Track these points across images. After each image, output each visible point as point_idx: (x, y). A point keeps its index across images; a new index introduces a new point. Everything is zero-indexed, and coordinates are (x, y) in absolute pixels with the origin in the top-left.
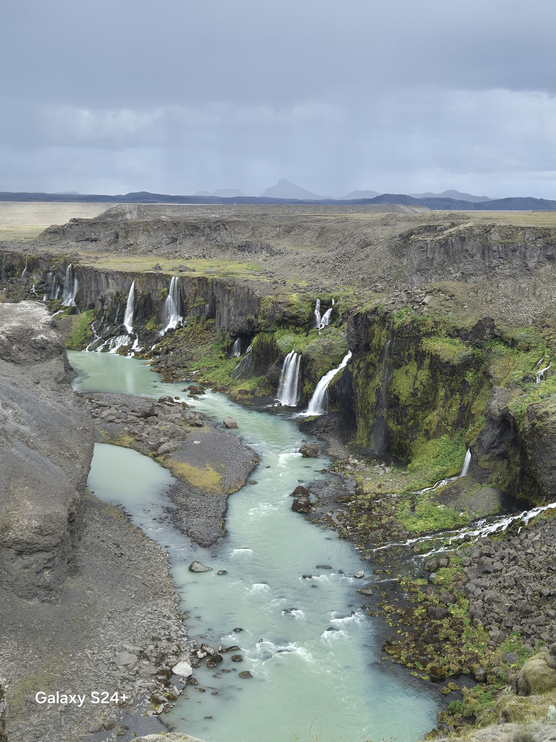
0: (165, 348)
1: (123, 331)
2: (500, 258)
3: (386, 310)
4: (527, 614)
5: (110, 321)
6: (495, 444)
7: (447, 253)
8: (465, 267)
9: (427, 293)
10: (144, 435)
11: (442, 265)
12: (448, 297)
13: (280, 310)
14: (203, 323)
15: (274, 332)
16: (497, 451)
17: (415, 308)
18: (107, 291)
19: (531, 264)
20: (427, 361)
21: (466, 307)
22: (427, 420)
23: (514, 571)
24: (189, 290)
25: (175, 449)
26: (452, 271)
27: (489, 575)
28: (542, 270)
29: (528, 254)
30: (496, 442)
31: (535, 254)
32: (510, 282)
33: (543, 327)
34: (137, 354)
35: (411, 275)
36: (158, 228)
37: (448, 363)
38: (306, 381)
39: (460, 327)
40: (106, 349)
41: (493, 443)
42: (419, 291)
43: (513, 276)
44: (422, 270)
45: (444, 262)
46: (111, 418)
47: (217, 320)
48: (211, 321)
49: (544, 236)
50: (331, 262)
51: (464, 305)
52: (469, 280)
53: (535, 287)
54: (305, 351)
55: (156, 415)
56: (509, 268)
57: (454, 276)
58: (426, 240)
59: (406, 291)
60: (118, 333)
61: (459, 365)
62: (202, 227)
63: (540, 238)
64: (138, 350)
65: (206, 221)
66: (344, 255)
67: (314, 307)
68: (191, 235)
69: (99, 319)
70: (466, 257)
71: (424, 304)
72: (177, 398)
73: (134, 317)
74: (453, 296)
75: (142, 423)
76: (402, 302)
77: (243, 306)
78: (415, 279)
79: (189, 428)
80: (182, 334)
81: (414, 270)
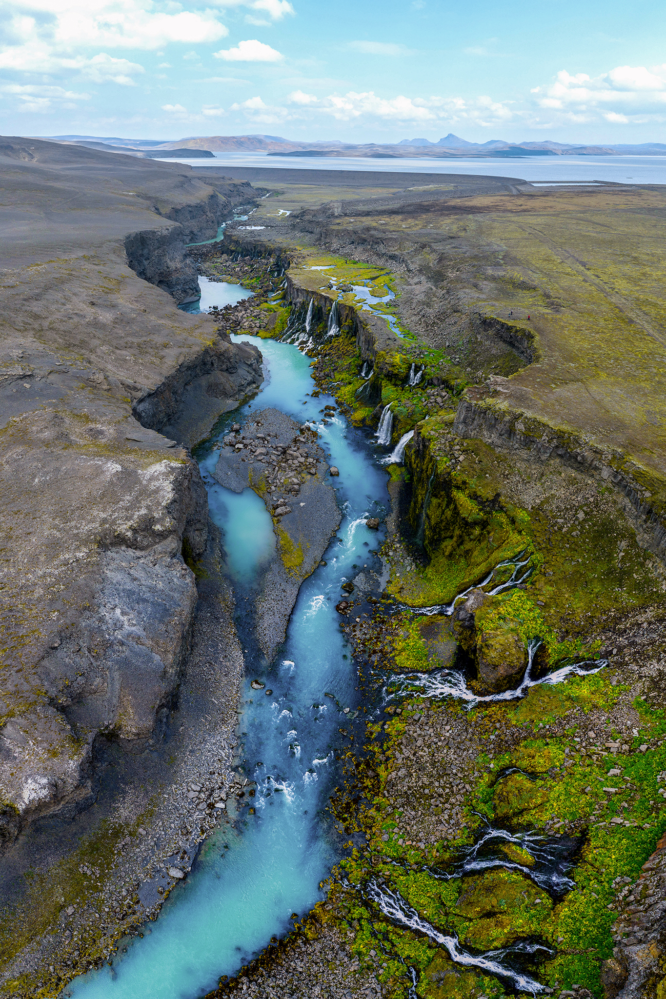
0: (325, 351)
2: (521, 444)
7: (484, 419)
9: (463, 451)
10: (273, 488)
11: (480, 426)
12: (477, 461)
14: (349, 339)
17: (452, 461)
19: (544, 458)
20: (452, 507)
21: (488, 475)
22: (444, 544)
24: (344, 313)
25: (286, 513)
26: (486, 436)
28: (551, 463)
29: (542, 451)
34: (309, 350)
37: (464, 518)
38: (395, 431)
39: (479, 493)
42: (458, 447)
43: (528, 461)
46: (260, 457)
48: (353, 339)
53: (542, 475)
56: (527, 454)
64: (310, 347)
67: (410, 368)
68: (362, 244)
70: (497, 433)
71: (459, 461)
73: (312, 319)
74: (481, 461)
75: (277, 469)
76: (445, 451)
77: (369, 345)
78: (460, 426)
79: (305, 475)
80: (337, 343)
81: (460, 420)
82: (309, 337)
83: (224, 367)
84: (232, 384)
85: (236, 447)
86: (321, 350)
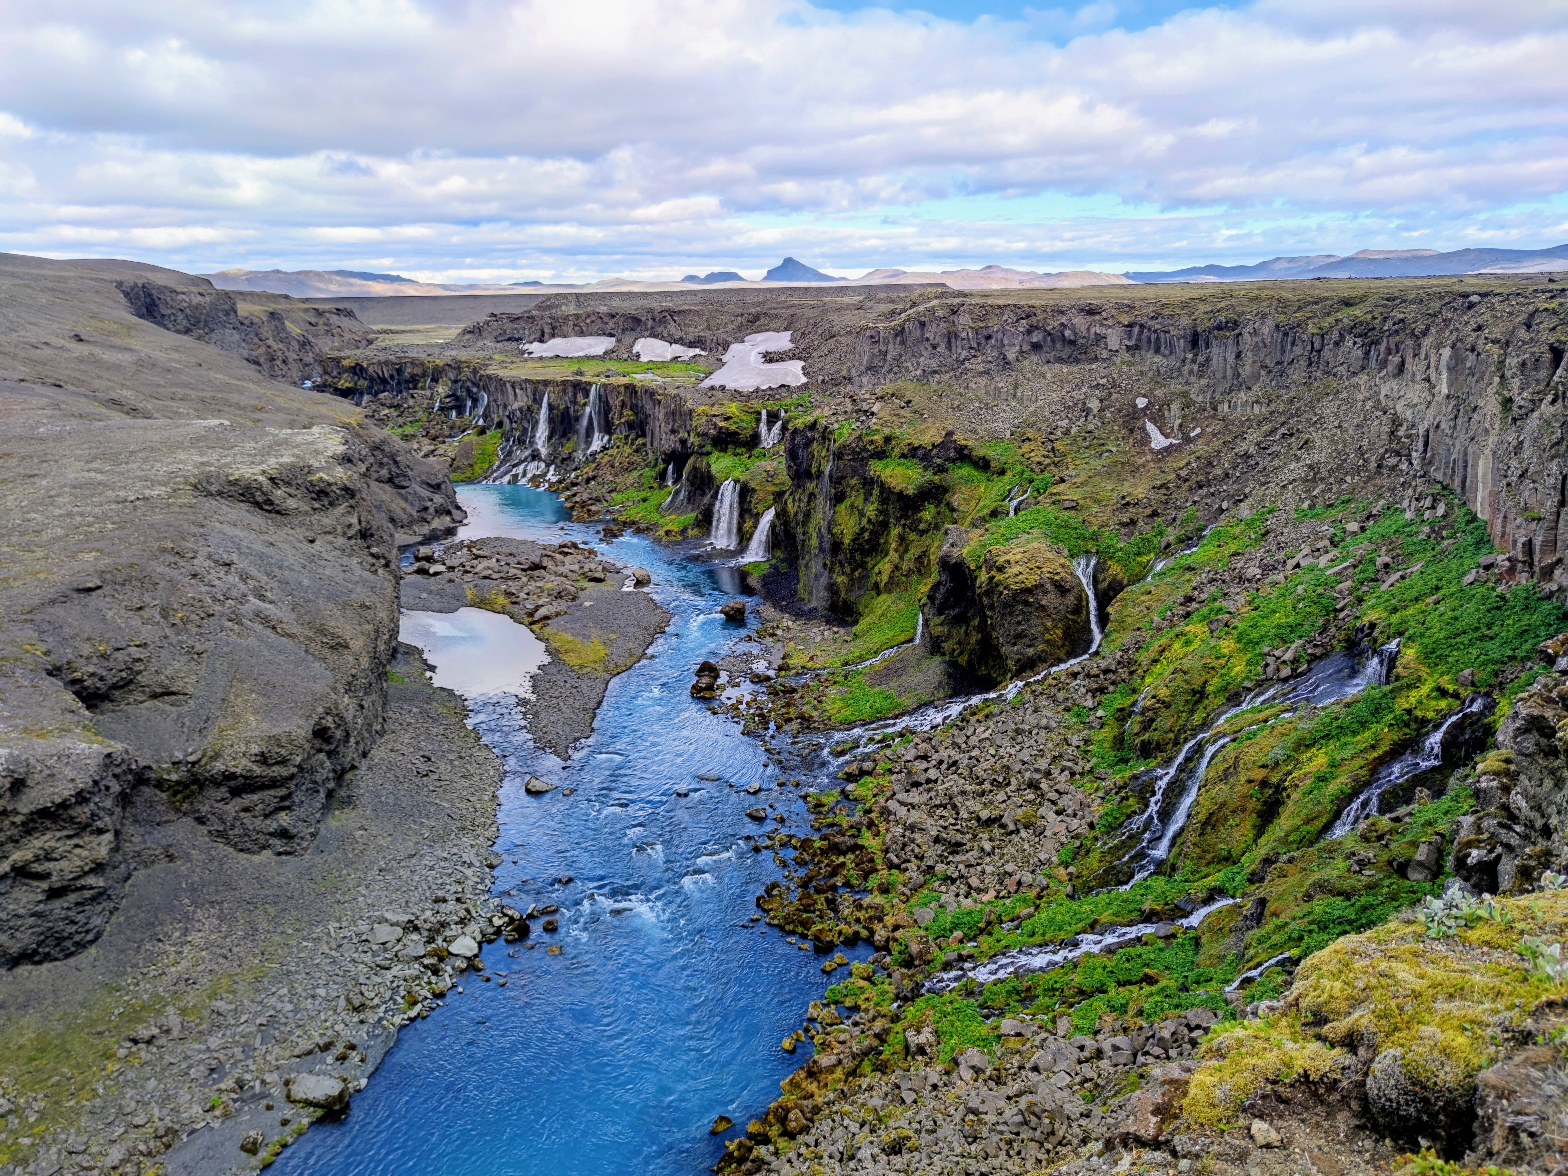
0: (585, 476)
2: (970, 348)
3: (826, 424)
4: (956, 848)
6: (949, 603)
7: (903, 343)
8: (926, 362)
9: (877, 399)
10: (522, 595)
11: (897, 359)
12: (903, 404)
13: (715, 425)
14: (632, 444)
15: (709, 454)
16: (952, 613)
17: (861, 419)
18: (515, 406)
19: (1011, 356)
20: (876, 491)
21: (926, 416)
22: (876, 570)
23: (953, 783)
24: (615, 402)
25: (558, 614)
26: (911, 368)
27: (921, 789)
28: (1026, 363)
29: (1006, 342)
30: (951, 600)
31: (1016, 342)
32: (983, 381)
33: (1023, 441)
34: (551, 484)
35: (860, 375)
37: (901, 492)
38: (747, 516)
39: (917, 444)
41: (947, 601)
42: (867, 396)
43: (987, 372)
44: (873, 367)
45: (900, 356)
46: (486, 573)
47: (648, 439)
48: (640, 441)
49: (1028, 316)
51: (924, 414)
52: (931, 380)
53: (1016, 386)
54: (743, 478)
55: (545, 568)
56: (983, 362)
57: (913, 374)
58: (878, 328)
59: (851, 397)
61: (915, 496)
63: (1022, 318)
64: (554, 479)
65: (650, 311)
67: (758, 420)
70: (927, 349)
71: (873, 414)
73: (550, 438)
74: (910, 402)
75: (525, 579)
76: (845, 412)
77: (674, 421)
78: (865, 380)
79: (586, 584)
80: (607, 458)
81: (863, 368)
82: (548, 466)
83: (384, 472)
84: (404, 505)
85: (431, 571)
86: (577, 477)
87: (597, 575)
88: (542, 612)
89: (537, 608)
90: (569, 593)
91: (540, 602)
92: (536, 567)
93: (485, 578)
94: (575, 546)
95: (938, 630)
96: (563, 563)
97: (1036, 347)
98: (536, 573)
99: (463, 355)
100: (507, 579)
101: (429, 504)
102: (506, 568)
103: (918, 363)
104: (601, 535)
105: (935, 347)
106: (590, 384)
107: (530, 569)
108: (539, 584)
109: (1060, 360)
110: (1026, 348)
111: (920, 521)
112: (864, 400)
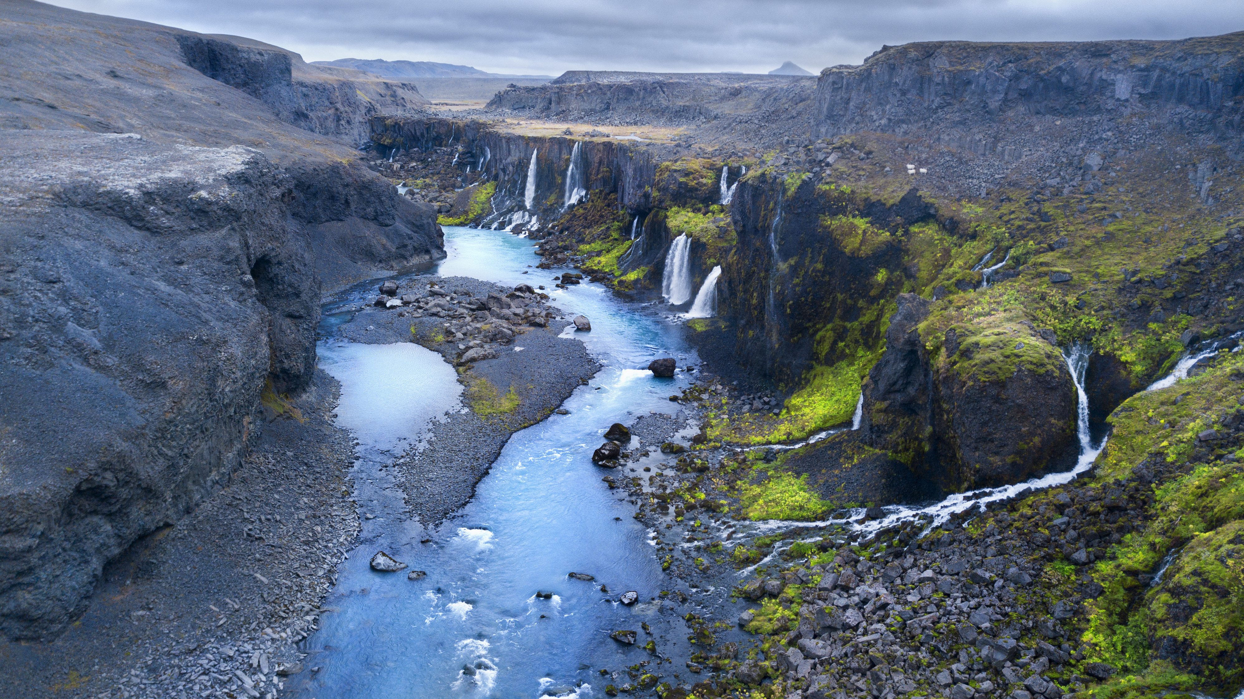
0: (560, 226)
1: (521, 207)
2: (945, 94)
3: (775, 174)
5: (511, 194)
6: (897, 387)
8: (893, 110)
9: (834, 148)
10: (459, 335)
11: (861, 107)
12: (863, 155)
13: (675, 179)
14: (605, 199)
15: (668, 208)
16: (899, 397)
17: (815, 169)
18: (509, 160)
19: (994, 103)
20: (824, 250)
21: (887, 169)
22: (817, 337)
24: (594, 159)
25: (485, 357)
26: (875, 117)
28: (1011, 114)
29: (989, 88)
30: (900, 382)
31: (1000, 88)
32: (957, 132)
33: (1002, 201)
34: (531, 233)
35: (817, 125)
36: (593, 92)
37: (854, 253)
38: (696, 271)
39: (874, 198)
40: (502, 226)
41: (895, 383)
42: (823, 145)
43: (963, 122)
44: (833, 116)
45: (864, 103)
46: (434, 310)
47: (619, 194)
48: (612, 196)
49: (1017, 59)
50: (756, 121)
51: (885, 167)
52: (897, 130)
53: (997, 139)
54: (696, 234)
55: (489, 310)
56: (959, 110)
57: (877, 124)
58: (842, 73)
59: (806, 146)
60: (516, 208)
61: (868, 257)
62: (637, 90)
63: (1010, 62)
64: (535, 228)
65: (643, 82)
66: (773, 112)
68: (626, 99)
69: (501, 191)
70: (895, 95)
71: (828, 165)
72: (541, 288)
73: (536, 190)
74: (870, 153)
75: (468, 319)
76: (798, 163)
77: (641, 176)
78: (823, 130)
79: (525, 328)
80: (581, 211)
81: (822, 117)
82: (531, 216)
83: (370, 210)
84: (384, 241)
85: (388, 305)
86: (553, 227)
87: (537, 320)
88: (471, 354)
89: (468, 348)
90: (504, 336)
91: (471, 344)
92: (483, 307)
93: (434, 315)
94: (529, 289)
95: (879, 419)
96: (509, 307)
97: (1026, 95)
98: (480, 313)
99: (483, 119)
100: (453, 317)
101: (408, 242)
102: (456, 307)
103: (884, 111)
104: (559, 282)
105: (904, 93)
106: (574, 142)
107: (479, 309)
108: (478, 325)
109: (1053, 111)
110: (1013, 95)
111: (872, 286)
112: (819, 150)
